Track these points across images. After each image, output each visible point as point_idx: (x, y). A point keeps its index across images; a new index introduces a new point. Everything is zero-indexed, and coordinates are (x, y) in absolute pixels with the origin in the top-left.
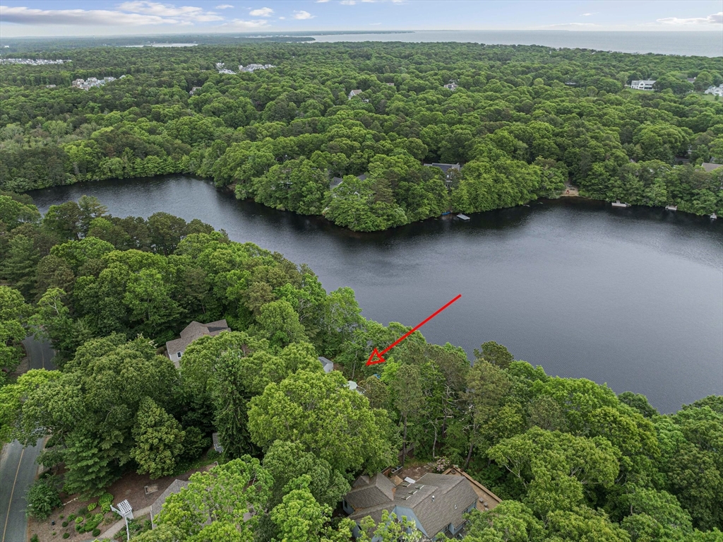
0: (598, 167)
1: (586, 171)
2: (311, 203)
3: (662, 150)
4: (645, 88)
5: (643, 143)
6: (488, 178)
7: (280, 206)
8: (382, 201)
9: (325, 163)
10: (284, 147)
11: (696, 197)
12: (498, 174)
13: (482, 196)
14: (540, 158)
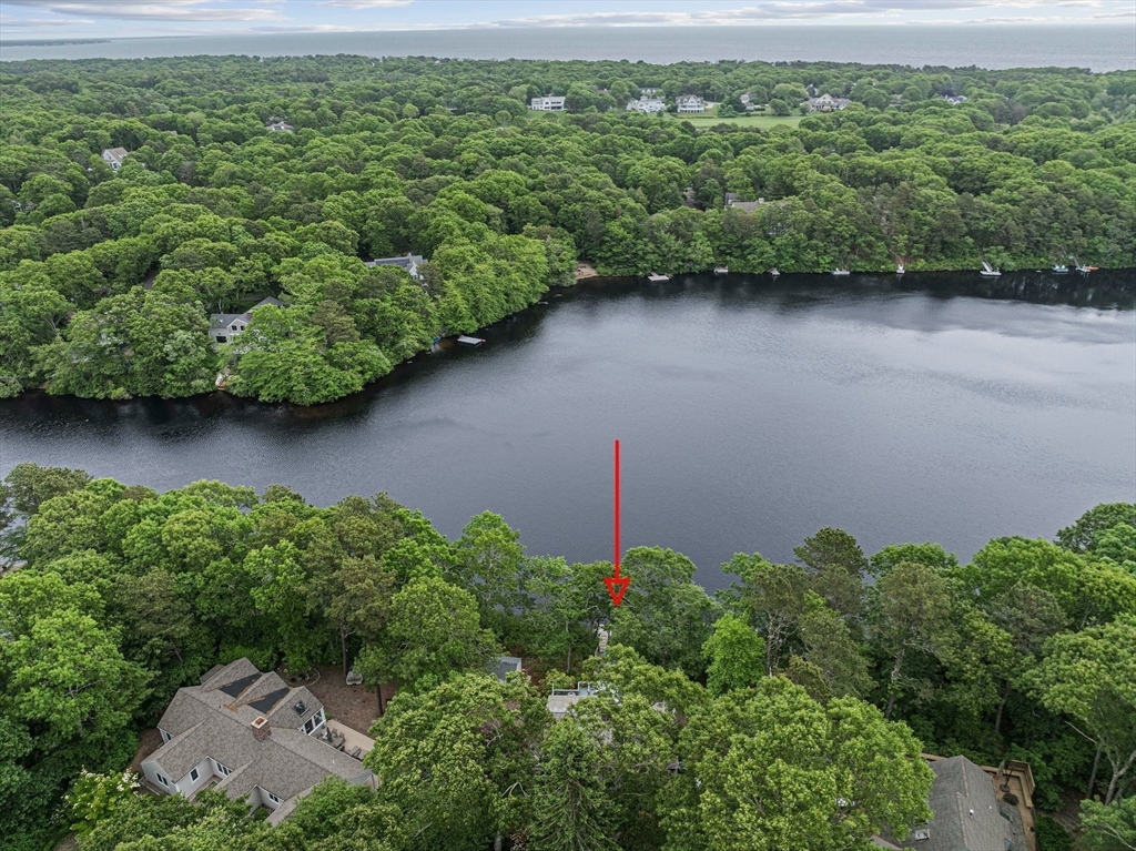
0: (614, 227)
1: (598, 237)
2: (189, 374)
3: (670, 191)
4: (553, 108)
5: (644, 186)
6: (485, 269)
7: (119, 392)
8: (344, 340)
9: (188, 289)
10: (71, 274)
11: (748, 251)
12: (497, 262)
13: (485, 301)
14: (529, 226)
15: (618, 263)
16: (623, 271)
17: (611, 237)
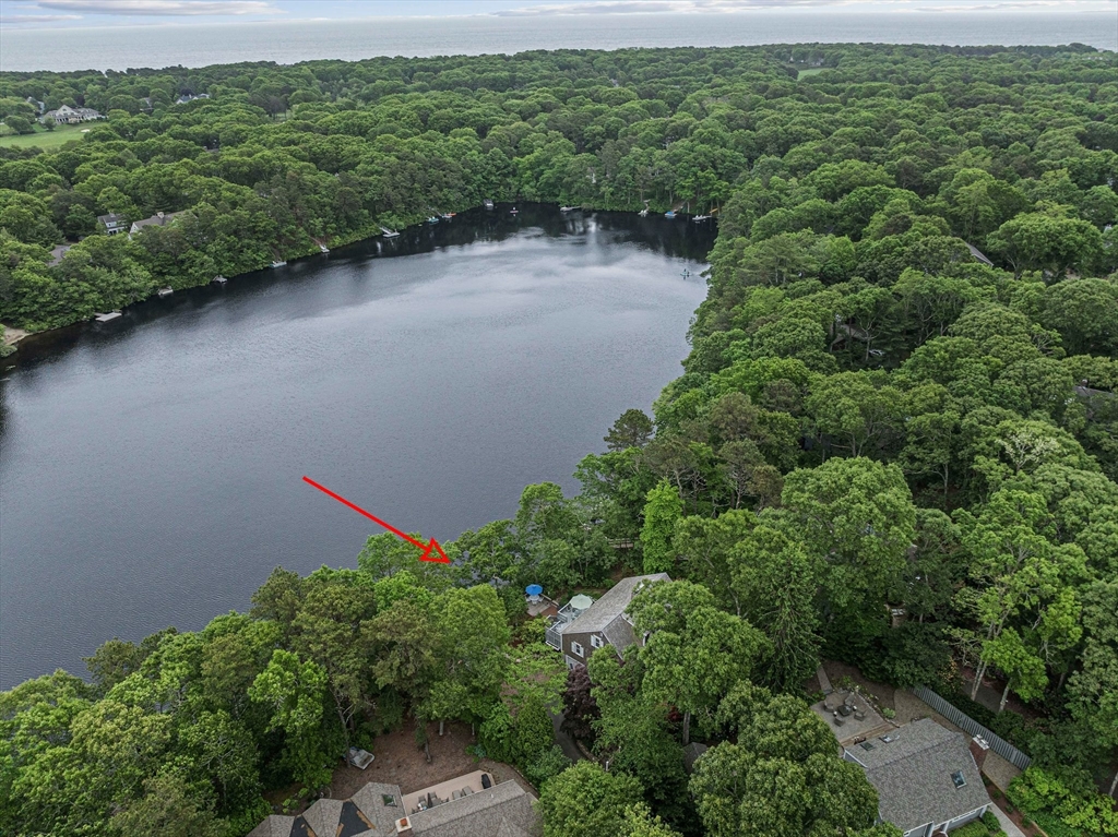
1: (12, 291)
11: (186, 265)
15: (51, 313)
16: (60, 321)
17: (30, 287)
